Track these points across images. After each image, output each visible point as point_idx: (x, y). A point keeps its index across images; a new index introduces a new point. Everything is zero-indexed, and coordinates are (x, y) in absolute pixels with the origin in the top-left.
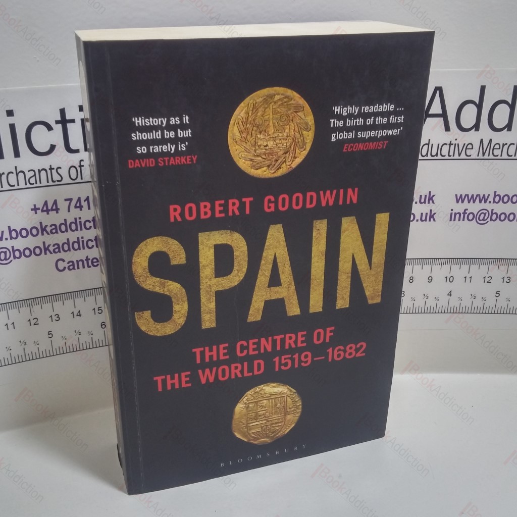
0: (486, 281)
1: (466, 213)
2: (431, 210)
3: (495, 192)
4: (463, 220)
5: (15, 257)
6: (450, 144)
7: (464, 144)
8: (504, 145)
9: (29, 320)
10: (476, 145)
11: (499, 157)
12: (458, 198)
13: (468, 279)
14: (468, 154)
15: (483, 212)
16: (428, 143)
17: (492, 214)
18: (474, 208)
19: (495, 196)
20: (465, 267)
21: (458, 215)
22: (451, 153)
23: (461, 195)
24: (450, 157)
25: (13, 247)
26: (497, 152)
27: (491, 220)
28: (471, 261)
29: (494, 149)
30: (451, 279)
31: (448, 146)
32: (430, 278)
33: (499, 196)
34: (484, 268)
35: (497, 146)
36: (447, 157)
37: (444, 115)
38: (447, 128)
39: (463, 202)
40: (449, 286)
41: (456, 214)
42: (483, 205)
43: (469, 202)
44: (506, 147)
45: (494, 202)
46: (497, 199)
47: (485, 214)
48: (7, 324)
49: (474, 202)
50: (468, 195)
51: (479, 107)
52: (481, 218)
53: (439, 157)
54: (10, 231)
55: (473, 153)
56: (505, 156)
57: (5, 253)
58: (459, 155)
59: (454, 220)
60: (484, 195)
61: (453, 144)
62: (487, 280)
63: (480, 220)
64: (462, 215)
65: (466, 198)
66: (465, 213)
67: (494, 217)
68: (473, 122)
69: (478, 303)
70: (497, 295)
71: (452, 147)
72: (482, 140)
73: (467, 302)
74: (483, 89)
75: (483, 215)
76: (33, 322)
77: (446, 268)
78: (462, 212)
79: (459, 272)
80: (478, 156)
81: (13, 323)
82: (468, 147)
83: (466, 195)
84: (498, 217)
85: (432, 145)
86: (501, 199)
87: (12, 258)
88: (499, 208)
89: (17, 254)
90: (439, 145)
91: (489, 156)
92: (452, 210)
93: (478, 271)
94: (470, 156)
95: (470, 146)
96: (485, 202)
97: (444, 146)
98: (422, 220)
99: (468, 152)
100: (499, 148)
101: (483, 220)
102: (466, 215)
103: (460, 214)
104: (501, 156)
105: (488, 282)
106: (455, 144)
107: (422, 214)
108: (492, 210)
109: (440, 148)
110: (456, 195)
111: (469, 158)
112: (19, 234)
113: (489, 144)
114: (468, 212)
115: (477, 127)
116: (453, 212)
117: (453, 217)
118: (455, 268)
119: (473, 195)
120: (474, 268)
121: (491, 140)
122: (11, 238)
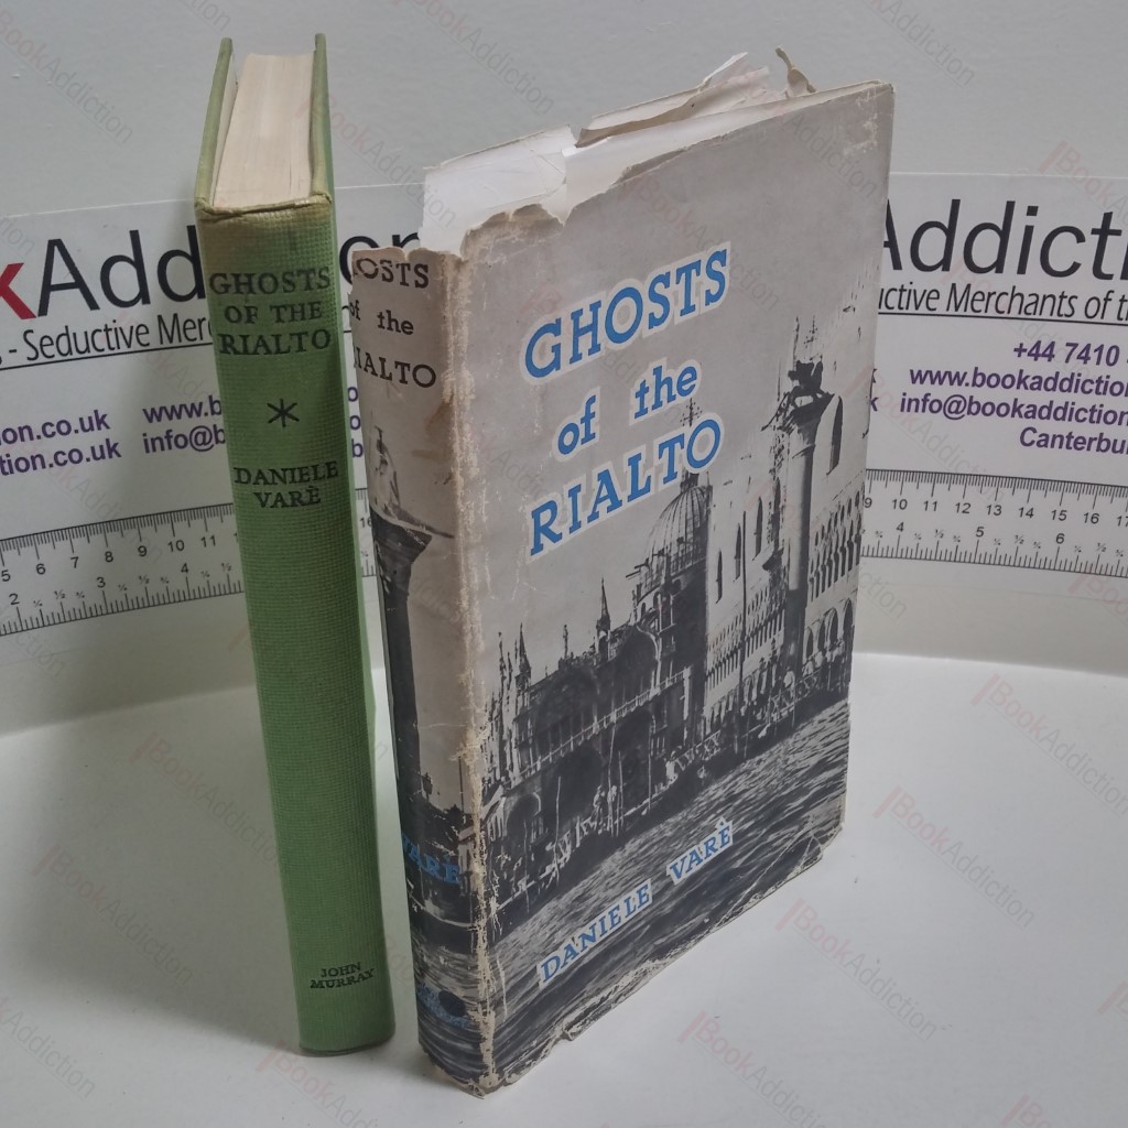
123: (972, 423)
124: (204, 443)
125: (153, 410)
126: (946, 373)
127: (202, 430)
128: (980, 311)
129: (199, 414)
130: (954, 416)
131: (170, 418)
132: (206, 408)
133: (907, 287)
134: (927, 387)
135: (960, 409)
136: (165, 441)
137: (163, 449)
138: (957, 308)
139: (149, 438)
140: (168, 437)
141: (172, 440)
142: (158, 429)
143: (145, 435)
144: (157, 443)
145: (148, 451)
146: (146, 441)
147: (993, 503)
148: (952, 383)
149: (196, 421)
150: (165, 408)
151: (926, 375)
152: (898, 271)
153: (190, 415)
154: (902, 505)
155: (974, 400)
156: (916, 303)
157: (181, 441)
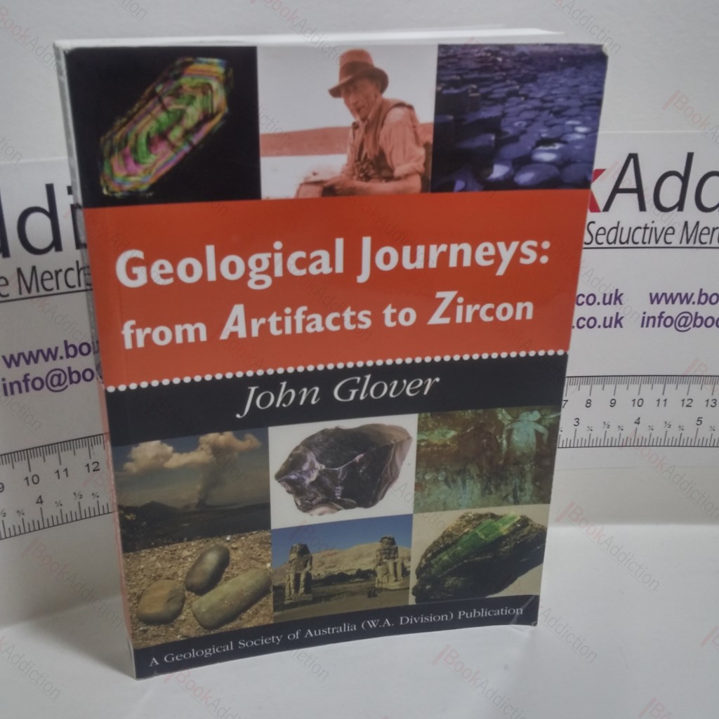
0: (685, 405)
1: (663, 317)
2: (617, 313)
3: (701, 290)
4: (659, 326)
5: (72, 382)
6: (646, 228)
7: (664, 228)
8: (714, 229)
9: (88, 465)
10: (679, 229)
11: (707, 245)
12: (653, 296)
13: (662, 403)
14: (668, 240)
15: (685, 315)
16: (616, 226)
17: (696, 318)
18: (674, 310)
19: (701, 294)
20: (659, 387)
21: (651, 320)
22: (646, 240)
23: (657, 295)
24: (644, 246)
25: (69, 368)
26: (705, 238)
27: (695, 325)
28: (666, 378)
29: (701, 234)
31: (642, 230)
32: (613, 402)
33: (706, 294)
34: (683, 388)
35: (706, 231)
36: (641, 245)
37: (639, 190)
38: (642, 207)
39: (659, 302)
40: (637, 412)
41: (649, 318)
42: (685, 307)
43: (667, 302)
44: (716, 232)
45: (699, 302)
46: (703, 299)
47: (687, 318)
48: (58, 471)
49: (673, 302)
50: (665, 294)
51: (685, 179)
52: (682, 323)
53: (631, 244)
54: (67, 347)
55: (674, 239)
56: (715, 243)
57: (59, 376)
58: (657, 241)
59: (647, 326)
60: (686, 295)
61: (648, 228)
62: (686, 403)
63: (680, 326)
64: (657, 320)
65: (664, 298)
66: (660, 317)
67: (699, 322)
68: (676, 200)
69: (673, 432)
70: (699, 423)
71: (648, 231)
72: (686, 223)
73: (659, 433)
74: (690, 156)
75: (683, 320)
76: (92, 467)
77: (634, 388)
78: (657, 315)
79: (650, 393)
80: (681, 243)
81: (66, 470)
82: (669, 232)
83: (663, 294)
84: (704, 322)
85: (622, 229)
86: (708, 299)
87: (68, 382)
89: (75, 377)
90: (630, 229)
91: (695, 243)
92: (645, 313)
93: (675, 393)
94: (670, 243)
95: (670, 231)
96: (688, 302)
97: (638, 230)
98: (605, 326)
99: (669, 238)
100: (708, 234)
101: (685, 326)
102: (663, 320)
103: (654, 317)
104: (710, 243)
105: (687, 406)
106: (652, 228)
107: (605, 318)
108: (697, 313)
109: (631, 233)
110: (651, 294)
111: (668, 245)
112: (78, 350)
113: (695, 228)
114: (665, 315)
115: (680, 206)
116: (646, 316)
117: (646, 321)
118: (646, 388)
119: (672, 295)
120: (670, 387)
121: (698, 223)
122: (68, 356)
123: (697, 334)
124: (59, 384)
125: (12, 357)
126: (678, 294)
127: (58, 372)
128: (705, 243)
129: (54, 358)
130: (683, 329)
131: (28, 362)
132: (62, 352)
133: (650, 225)
134: (663, 306)
135: (687, 324)
136: (23, 385)
137: (20, 391)
138: (688, 241)
139: (7, 382)
140: (26, 380)
141: (30, 383)
142: (16, 374)
143: (4, 380)
144: (16, 387)
145: (6, 394)
146: (5, 386)
147: (711, 398)
148: (682, 302)
149: (51, 364)
150: (23, 354)
151: (662, 297)
152: (643, 213)
153: (46, 359)
154: (639, 403)
155: (699, 315)
156: (657, 239)
157: (38, 384)
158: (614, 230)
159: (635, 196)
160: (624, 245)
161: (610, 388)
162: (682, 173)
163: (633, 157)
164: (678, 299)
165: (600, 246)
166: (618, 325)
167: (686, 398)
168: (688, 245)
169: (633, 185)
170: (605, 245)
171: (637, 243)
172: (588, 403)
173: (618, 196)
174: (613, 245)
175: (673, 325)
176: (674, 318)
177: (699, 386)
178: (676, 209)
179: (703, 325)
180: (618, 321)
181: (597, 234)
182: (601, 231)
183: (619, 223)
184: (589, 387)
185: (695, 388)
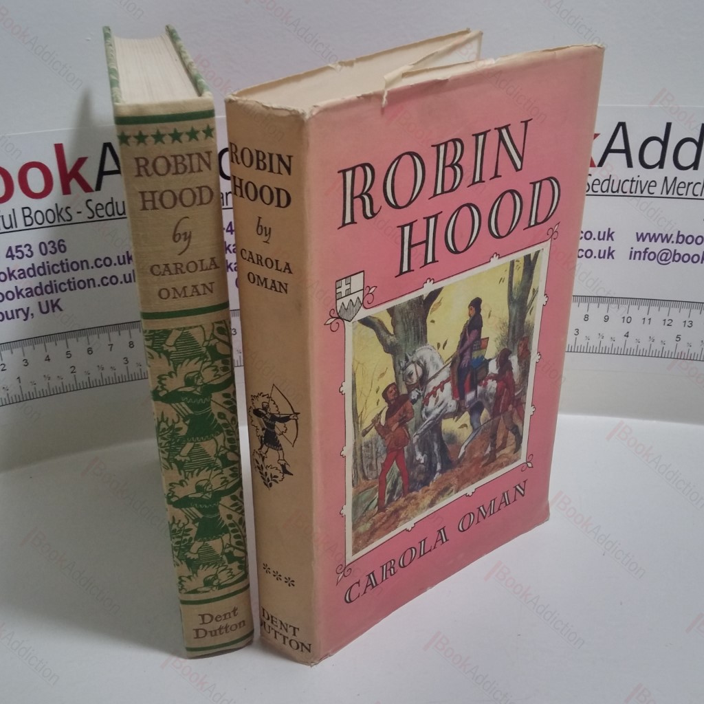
0: (666, 324)
1: (647, 252)
2: (610, 248)
3: (679, 232)
4: (644, 259)
6: (633, 181)
7: (647, 182)
8: (689, 184)
11: (684, 196)
12: (639, 235)
13: (647, 321)
14: (651, 191)
15: (665, 252)
16: (608, 178)
17: (675, 255)
18: (657, 247)
19: (678, 236)
20: (644, 309)
21: (638, 254)
22: (633, 190)
23: (642, 234)
24: (631, 195)
26: (682, 191)
27: (674, 260)
28: (650, 302)
29: (678, 187)
30: (629, 319)
31: (630, 183)
32: (606, 318)
33: (683, 236)
34: (664, 310)
35: (682, 185)
36: (628, 194)
37: (627, 151)
38: (630, 165)
39: (644, 240)
40: (626, 327)
41: (636, 252)
42: (665, 245)
43: (650, 241)
44: (692, 186)
45: (677, 242)
46: (681, 239)
47: (667, 254)
49: (656, 241)
50: (649, 234)
51: (664, 144)
52: (663, 257)
53: (620, 193)
55: (657, 191)
56: (690, 195)
58: (642, 192)
59: (634, 259)
60: (667, 235)
61: (635, 181)
62: (667, 322)
63: (661, 260)
64: (643, 254)
66: (645, 252)
67: (677, 257)
68: (658, 159)
69: (657, 346)
70: (678, 339)
71: (634, 184)
72: (666, 178)
73: (645, 345)
74: (669, 125)
75: (664, 255)
77: (623, 308)
78: (642, 250)
79: (637, 312)
80: (662, 193)
82: (651, 185)
83: (647, 234)
84: (681, 258)
85: (613, 180)
86: (685, 239)
88: (683, 249)
90: (620, 181)
91: (673, 194)
92: (632, 248)
93: (658, 314)
94: (653, 193)
95: (653, 184)
96: (668, 242)
97: (626, 182)
98: (600, 257)
99: (652, 190)
100: (685, 187)
101: (665, 260)
102: (647, 254)
103: (640, 252)
104: (686, 195)
105: (668, 325)
106: (638, 181)
107: (600, 251)
108: (675, 250)
109: (621, 184)
110: (637, 233)
111: (652, 195)
113: (673, 182)
114: (649, 251)
115: (661, 164)
116: (634, 251)
117: (633, 255)
118: (633, 308)
119: (654, 235)
120: (654, 309)
121: (676, 178)
158: (607, 182)
159: (624, 155)
160: (614, 193)
161: (604, 306)
162: (662, 138)
163: (622, 125)
164: (648, 237)
165: (595, 194)
166: (610, 257)
167: (667, 318)
168: (667, 196)
169: (623, 147)
170: (600, 193)
171: (626, 193)
172: (586, 318)
173: (610, 155)
174: (606, 193)
175: (656, 259)
176: (657, 254)
177: (678, 309)
178: (658, 167)
179: (681, 260)
180: (610, 254)
181: (593, 184)
182: (597, 182)
183: (610, 176)
184: (587, 304)
185: (674, 311)
